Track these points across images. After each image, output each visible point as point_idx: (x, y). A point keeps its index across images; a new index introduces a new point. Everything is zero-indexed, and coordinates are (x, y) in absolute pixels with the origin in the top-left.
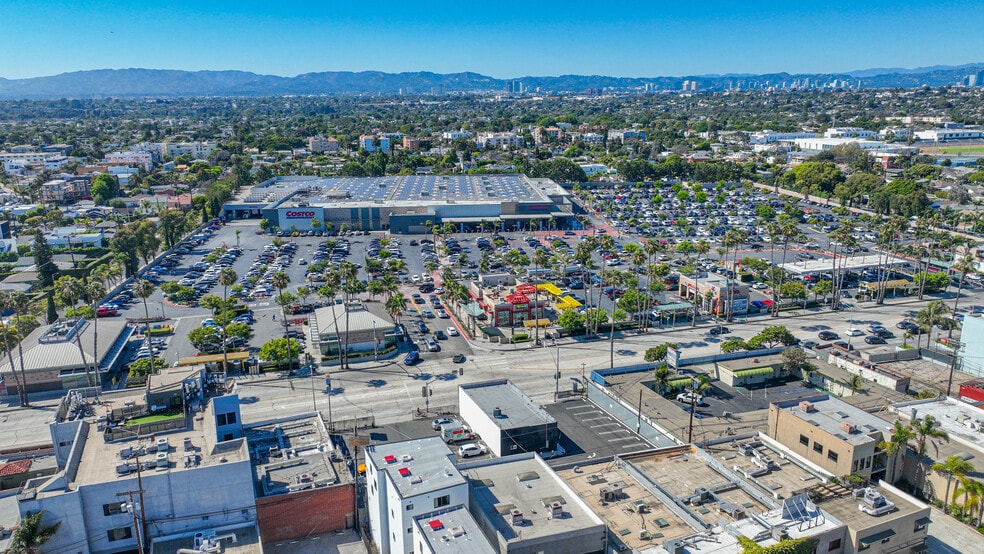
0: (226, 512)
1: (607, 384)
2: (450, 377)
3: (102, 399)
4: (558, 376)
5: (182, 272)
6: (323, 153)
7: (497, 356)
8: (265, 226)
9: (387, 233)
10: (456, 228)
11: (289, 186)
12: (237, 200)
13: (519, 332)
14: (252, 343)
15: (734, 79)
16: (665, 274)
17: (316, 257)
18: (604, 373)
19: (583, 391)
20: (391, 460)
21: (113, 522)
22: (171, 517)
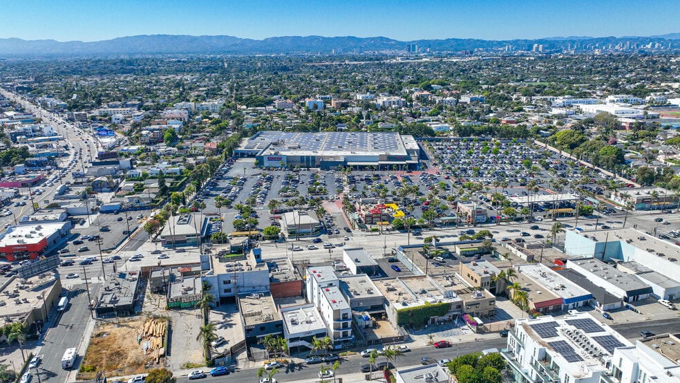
0: (260, 286)
1: (404, 252)
2: (341, 245)
3: (213, 248)
4: (386, 247)
5: (220, 189)
6: (283, 110)
7: (363, 237)
8: (256, 164)
9: (319, 169)
10: (355, 167)
11: (267, 138)
12: (240, 147)
13: (374, 227)
14: (258, 227)
15: (572, 42)
16: (453, 200)
17: (283, 183)
18: (404, 247)
19: (395, 254)
20: (315, 272)
21: (227, 286)
22: (243, 287)
